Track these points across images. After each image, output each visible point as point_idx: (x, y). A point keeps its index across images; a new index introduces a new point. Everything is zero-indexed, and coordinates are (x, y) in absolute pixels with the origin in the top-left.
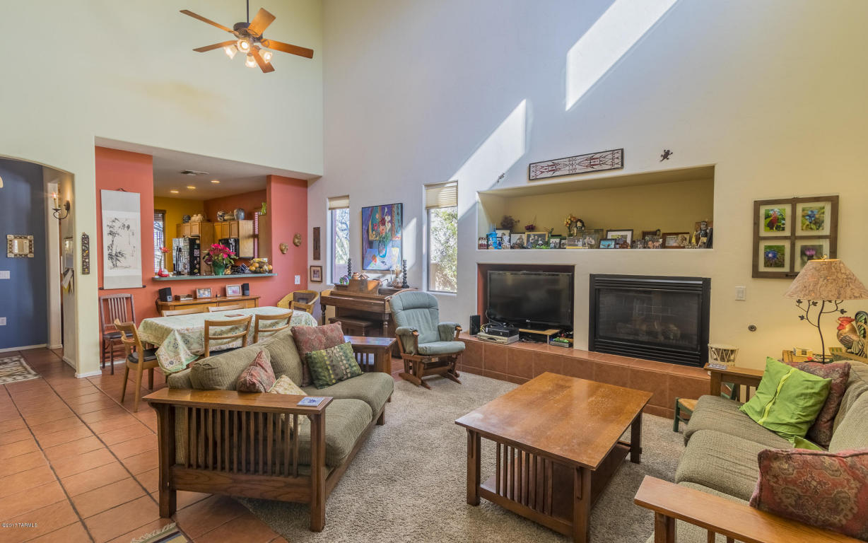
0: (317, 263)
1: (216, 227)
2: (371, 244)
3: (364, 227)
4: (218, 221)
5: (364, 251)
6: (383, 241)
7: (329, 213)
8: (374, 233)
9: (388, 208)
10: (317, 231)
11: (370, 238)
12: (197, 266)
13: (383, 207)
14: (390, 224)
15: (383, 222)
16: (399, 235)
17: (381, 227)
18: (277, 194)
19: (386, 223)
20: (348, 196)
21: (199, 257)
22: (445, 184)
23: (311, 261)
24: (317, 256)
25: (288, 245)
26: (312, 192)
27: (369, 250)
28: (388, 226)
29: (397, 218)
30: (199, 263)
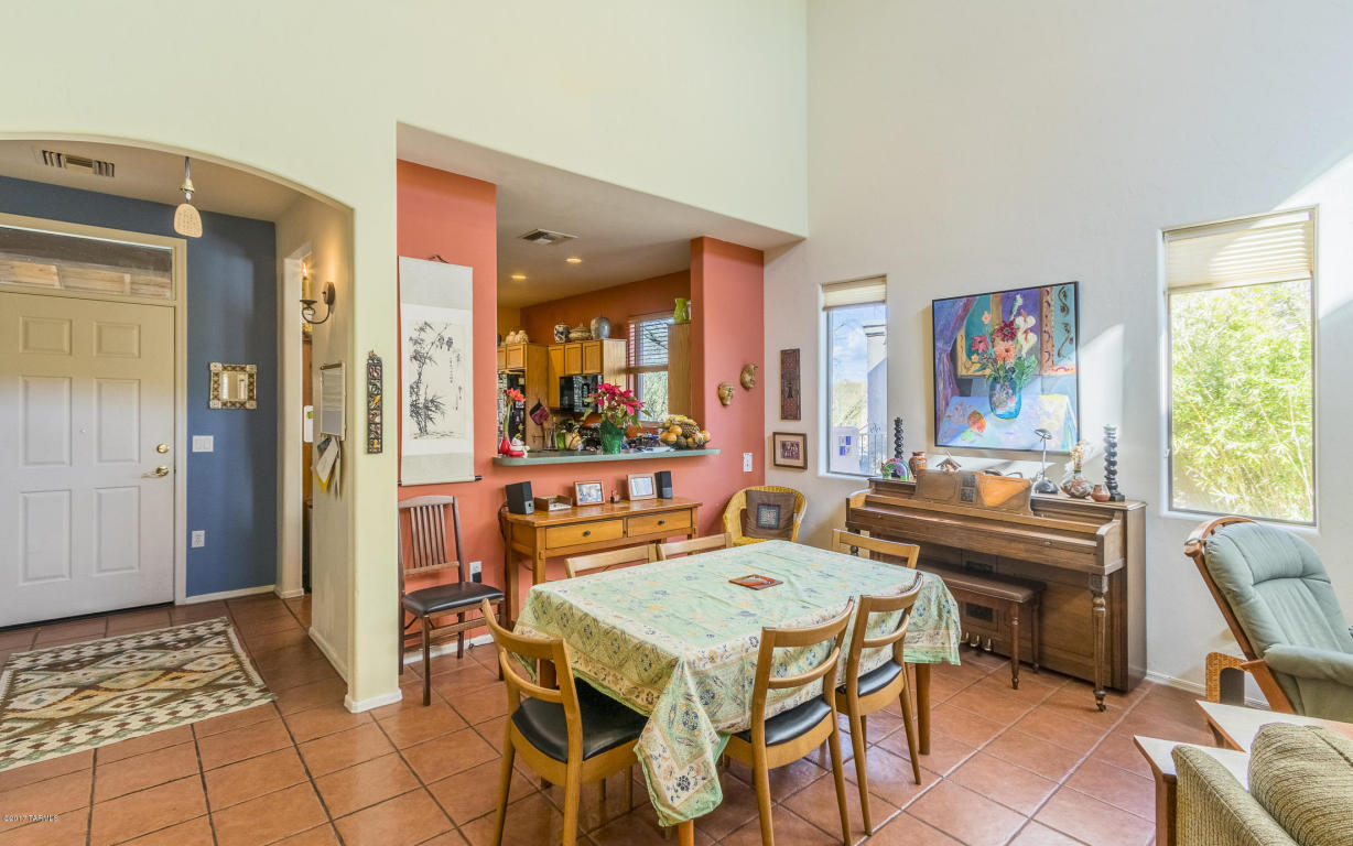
0: (790, 426)
1: (552, 354)
2: (963, 386)
3: (939, 344)
4: (554, 342)
5: (942, 403)
6: (1008, 379)
7: (823, 316)
8: (975, 357)
9: (1024, 297)
10: (790, 359)
11: (962, 372)
12: (521, 427)
13: (1007, 297)
14: (1033, 338)
15: (1008, 331)
16: (1070, 363)
17: (1001, 346)
18: (715, 277)
19: (1020, 336)
20: (882, 278)
21: (524, 409)
22: (1255, 219)
23: (773, 422)
24: (790, 410)
25: (733, 386)
26: (773, 274)
27: (956, 400)
28: (1026, 342)
29: (1055, 319)
30: (523, 422)
